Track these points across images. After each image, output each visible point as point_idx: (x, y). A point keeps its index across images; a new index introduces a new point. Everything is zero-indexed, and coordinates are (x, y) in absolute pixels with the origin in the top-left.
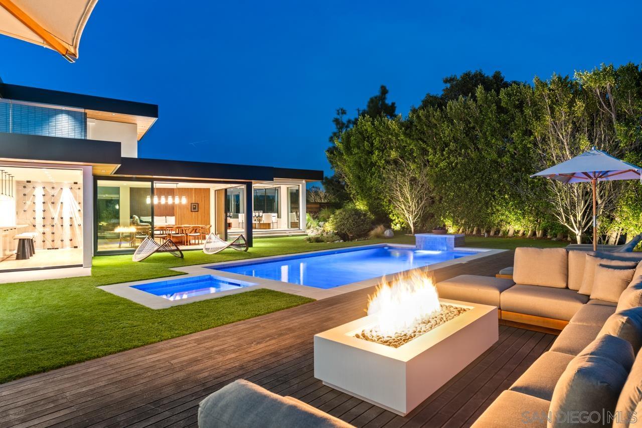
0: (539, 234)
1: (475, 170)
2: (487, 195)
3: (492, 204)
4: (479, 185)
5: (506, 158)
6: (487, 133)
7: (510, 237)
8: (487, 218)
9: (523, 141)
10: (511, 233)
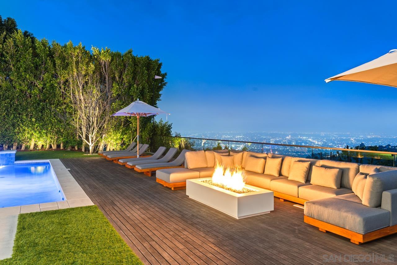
0: (54, 147)
1: (3, 96)
2: (15, 117)
3: (19, 125)
4: (7, 109)
5: (36, 91)
6: (21, 69)
7: (31, 151)
8: (13, 136)
9: (50, 81)
10: (32, 147)
